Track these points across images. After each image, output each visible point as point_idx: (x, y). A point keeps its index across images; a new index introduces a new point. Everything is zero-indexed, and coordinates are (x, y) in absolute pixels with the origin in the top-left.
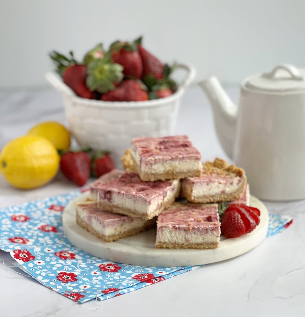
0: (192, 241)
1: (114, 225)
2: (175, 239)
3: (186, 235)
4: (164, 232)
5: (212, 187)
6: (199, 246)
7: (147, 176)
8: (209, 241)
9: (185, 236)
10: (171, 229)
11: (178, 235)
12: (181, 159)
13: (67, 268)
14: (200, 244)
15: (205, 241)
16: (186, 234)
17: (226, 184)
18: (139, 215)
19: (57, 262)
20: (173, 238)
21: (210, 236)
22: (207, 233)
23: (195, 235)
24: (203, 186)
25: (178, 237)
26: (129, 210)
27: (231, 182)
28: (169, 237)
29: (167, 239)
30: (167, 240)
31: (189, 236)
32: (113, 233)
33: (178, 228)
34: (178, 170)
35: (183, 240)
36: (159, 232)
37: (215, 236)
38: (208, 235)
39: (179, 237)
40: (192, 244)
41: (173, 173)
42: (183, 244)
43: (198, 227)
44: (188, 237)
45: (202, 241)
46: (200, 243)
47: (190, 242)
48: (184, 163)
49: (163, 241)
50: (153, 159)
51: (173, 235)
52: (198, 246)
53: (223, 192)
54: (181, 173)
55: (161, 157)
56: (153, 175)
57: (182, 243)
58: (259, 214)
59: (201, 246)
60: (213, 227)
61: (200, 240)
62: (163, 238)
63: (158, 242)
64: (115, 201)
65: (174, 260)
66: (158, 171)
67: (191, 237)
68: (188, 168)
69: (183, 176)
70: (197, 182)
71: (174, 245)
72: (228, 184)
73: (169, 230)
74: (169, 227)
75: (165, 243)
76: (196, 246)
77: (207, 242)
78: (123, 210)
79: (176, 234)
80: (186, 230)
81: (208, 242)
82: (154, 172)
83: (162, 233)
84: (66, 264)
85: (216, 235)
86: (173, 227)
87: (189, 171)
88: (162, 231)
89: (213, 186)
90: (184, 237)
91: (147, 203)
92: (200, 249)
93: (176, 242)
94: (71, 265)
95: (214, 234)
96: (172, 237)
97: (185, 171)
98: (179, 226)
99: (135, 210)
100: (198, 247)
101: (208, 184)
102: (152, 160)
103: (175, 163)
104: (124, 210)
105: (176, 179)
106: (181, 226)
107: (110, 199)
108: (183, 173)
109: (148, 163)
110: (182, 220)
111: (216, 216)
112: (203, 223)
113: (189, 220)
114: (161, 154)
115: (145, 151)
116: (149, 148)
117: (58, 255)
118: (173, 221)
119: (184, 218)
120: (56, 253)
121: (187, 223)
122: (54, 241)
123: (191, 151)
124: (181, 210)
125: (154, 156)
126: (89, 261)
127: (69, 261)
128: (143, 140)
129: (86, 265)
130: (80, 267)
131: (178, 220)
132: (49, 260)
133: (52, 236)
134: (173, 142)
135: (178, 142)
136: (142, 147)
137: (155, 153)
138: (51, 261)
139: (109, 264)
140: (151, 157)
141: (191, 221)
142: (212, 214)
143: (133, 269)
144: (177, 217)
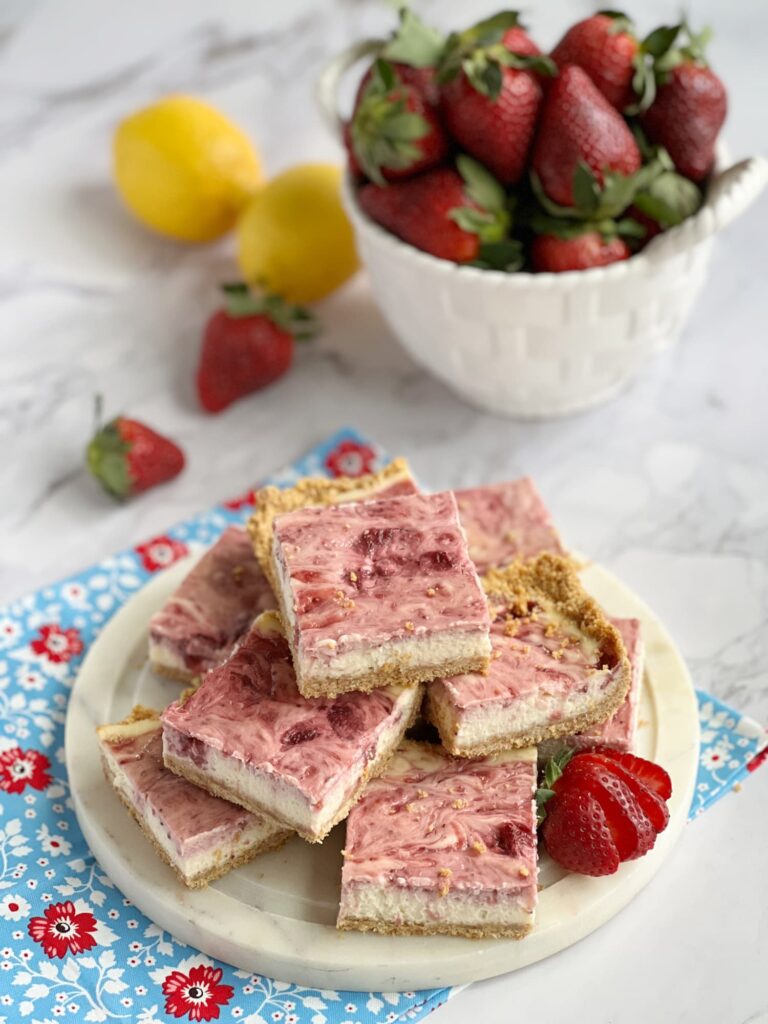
0: (448, 919)
1: (211, 845)
2: (396, 911)
3: (431, 905)
4: (362, 896)
5: (518, 710)
6: (471, 931)
7: (316, 686)
8: (502, 921)
9: (428, 906)
10: (383, 888)
11: (404, 903)
12: (424, 636)
13: (65, 1006)
14: (474, 928)
15: (488, 919)
16: (431, 900)
17: (564, 695)
18: (289, 825)
19: (36, 974)
20: (391, 908)
21: (505, 910)
22: (496, 901)
23: (459, 906)
24: (492, 712)
25: (406, 907)
26: (259, 805)
27: (581, 687)
28: (377, 907)
29: (373, 912)
30: (371, 915)
31: (440, 907)
32: (210, 865)
33: (405, 885)
34: (413, 663)
35: (421, 916)
36: (346, 893)
37: (520, 911)
38: (500, 906)
39: (412, 908)
40: (451, 925)
41: (397, 671)
42: (422, 925)
43: (469, 885)
44: (435, 908)
45: (480, 920)
46: (475, 924)
47: (442, 921)
48: (434, 644)
49: (358, 916)
50: (333, 643)
51: (390, 901)
52: (468, 932)
53: (556, 718)
54: (423, 668)
55: (358, 637)
56: (334, 683)
57: (418, 921)
58: (666, 792)
59: (476, 931)
60: (515, 888)
61: (474, 916)
62: (360, 909)
63: (343, 917)
64: (214, 769)
65: (394, 978)
66: (349, 671)
67: (446, 909)
68: (446, 655)
69: (430, 677)
70: (474, 706)
71: (393, 927)
72: (573, 693)
73: (377, 891)
74: (377, 884)
75: (366, 920)
76: (461, 931)
77: (496, 923)
78: (240, 798)
79: (399, 901)
80: (432, 892)
81: (499, 923)
82: (336, 674)
83: (356, 896)
84: (65, 980)
85: (523, 909)
86: (392, 881)
87: (448, 663)
88: (357, 893)
89: (524, 706)
90: (425, 908)
91: (311, 808)
92: (474, 937)
93: (399, 920)
94: (76, 985)
95: (517, 905)
96: (386, 906)
97: (436, 662)
98: (409, 880)
99: (276, 810)
100: (470, 933)
101: (505, 706)
102: (328, 647)
103: (403, 648)
104: (242, 797)
105: (408, 685)
106: (416, 881)
107: (200, 761)
108: (432, 668)
109: (317, 656)
110: (422, 842)
111: (529, 820)
112: (485, 865)
113: (442, 844)
114: (360, 613)
115: (310, 599)
116: (325, 581)
117: (40, 934)
118: (391, 853)
119: (427, 834)
120: (33, 922)
121: (435, 863)
122: (36, 845)
123: (458, 597)
124: (420, 781)
125: (338, 628)
126: (135, 954)
127: (73, 966)
128: (308, 526)
129: (123, 979)
130: (105, 995)
131: (408, 847)
132: (11, 966)
133: (30, 814)
134: (402, 539)
135: (419, 535)
136: (303, 572)
137: (340, 613)
138: (15, 971)
139: (193, 971)
140: (329, 631)
141: (448, 849)
142: (515, 807)
143: (267, 1001)
144: (405, 822)
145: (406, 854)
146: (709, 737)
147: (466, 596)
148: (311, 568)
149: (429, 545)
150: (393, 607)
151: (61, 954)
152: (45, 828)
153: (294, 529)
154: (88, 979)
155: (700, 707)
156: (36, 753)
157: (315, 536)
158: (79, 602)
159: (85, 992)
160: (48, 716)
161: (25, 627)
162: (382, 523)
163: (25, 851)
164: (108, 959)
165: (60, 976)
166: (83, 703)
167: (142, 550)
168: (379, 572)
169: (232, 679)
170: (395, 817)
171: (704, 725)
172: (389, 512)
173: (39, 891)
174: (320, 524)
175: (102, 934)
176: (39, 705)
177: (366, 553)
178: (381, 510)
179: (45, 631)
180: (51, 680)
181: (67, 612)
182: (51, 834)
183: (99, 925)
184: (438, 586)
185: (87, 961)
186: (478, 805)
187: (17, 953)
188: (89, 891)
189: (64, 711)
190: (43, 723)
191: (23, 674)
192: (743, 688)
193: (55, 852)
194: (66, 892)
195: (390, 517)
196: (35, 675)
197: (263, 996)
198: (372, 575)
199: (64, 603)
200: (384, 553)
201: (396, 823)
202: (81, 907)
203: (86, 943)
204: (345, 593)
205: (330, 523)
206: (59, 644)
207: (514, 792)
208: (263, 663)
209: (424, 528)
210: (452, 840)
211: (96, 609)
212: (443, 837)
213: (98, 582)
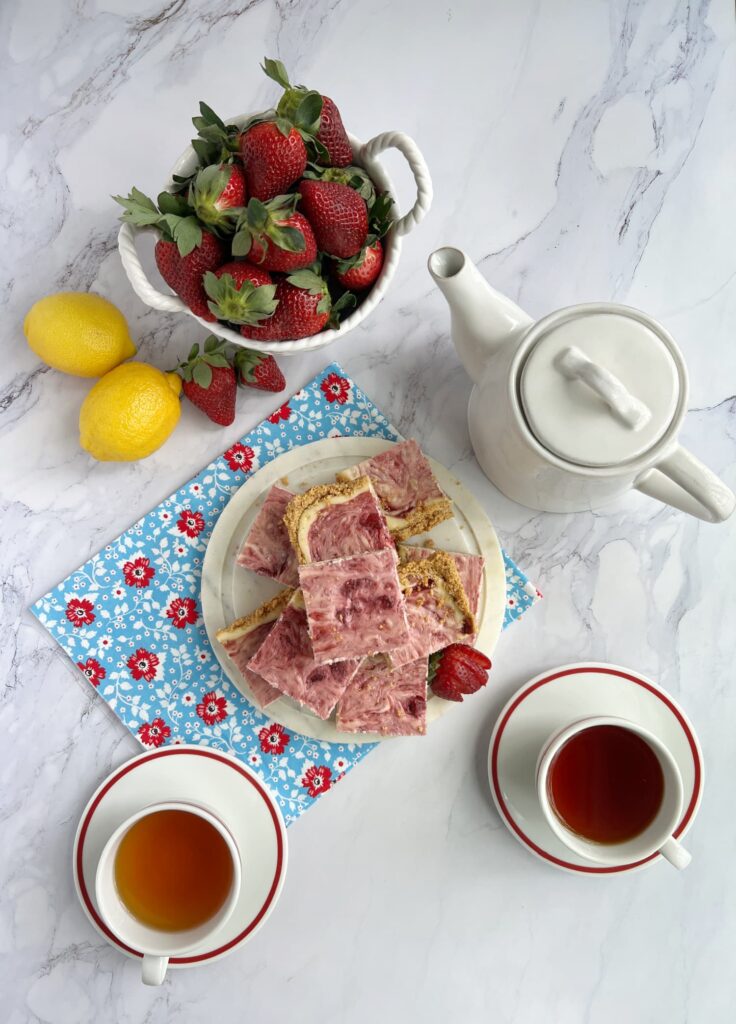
19: (202, 734)
84: (215, 736)
94: (220, 738)
110: (373, 709)
111: (424, 694)
112: (403, 722)
113: (383, 711)
114: (345, 642)
115: (319, 631)
116: (327, 620)
117: (202, 714)
118: (360, 717)
119: (376, 704)
120: (198, 708)
121: (380, 722)
122: (194, 658)
123: (394, 631)
124: (372, 669)
125: (335, 651)
126: (245, 717)
127: (218, 729)
128: (317, 578)
129: (241, 732)
130: (234, 743)
131: (367, 712)
132: (190, 731)
133: (190, 640)
134: (366, 587)
135: (375, 584)
136: (315, 613)
137: (334, 643)
138: (193, 734)
139: (272, 727)
140: (329, 654)
141: (386, 713)
142: (417, 686)
143: (305, 744)
144: (366, 697)
145: (365, 716)
146: (511, 587)
147: (399, 630)
148: (320, 610)
149: (380, 591)
150: (362, 636)
151: (212, 723)
152: (197, 647)
153: (309, 580)
154: (225, 735)
155: (506, 569)
156: (188, 599)
157: (321, 586)
158: (198, 495)
159: (224, 742)
160: (191, 573)
161: (173, 513)
162: (356, 575)
163: (188, 663)
164: (233, 722)
165: (213, 734)
166: (208, 581)
167: (228, 456)
168: (354, 609)
169: (281, 639)
170: (362, 693)
171: (508, 579)
172: (360, 568)
173: (199, 687)
174: (323, 576)
175: (230, 709)
176: (186, 567)
177: (347, 596)
178: (355, 566)
179: (184, 514)
180: (191, 548)
181: (194, 502)
182: (201, 650)
183: (228, 703)
184: (384, 622)
185: (224, 726)
186: (400, 683)
187: (192, 724)
188: (221, 683)
189: (200, 569)
190: (189, 579)
191: (177, 545)
192: (529, 555)
193: (204, 661)
194: (211, 685)
195: (360, 571)
196: (182, 546)
197: (303, 742)
198: (351, 610)
199: (191, 496)
200: (356, 595)
201: (361, 697)
202: (219, 695)
203: (223, 715)
204: (336, 627)
205: (328, 576)
206: (192, 524)
207: (418, 676)
208: (295, 627)
209: (378, 579)
210: (387, 708)
211: (209, 498)
212: (384, 706)
213: (208, 480)
